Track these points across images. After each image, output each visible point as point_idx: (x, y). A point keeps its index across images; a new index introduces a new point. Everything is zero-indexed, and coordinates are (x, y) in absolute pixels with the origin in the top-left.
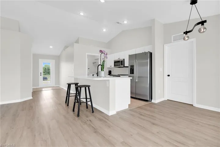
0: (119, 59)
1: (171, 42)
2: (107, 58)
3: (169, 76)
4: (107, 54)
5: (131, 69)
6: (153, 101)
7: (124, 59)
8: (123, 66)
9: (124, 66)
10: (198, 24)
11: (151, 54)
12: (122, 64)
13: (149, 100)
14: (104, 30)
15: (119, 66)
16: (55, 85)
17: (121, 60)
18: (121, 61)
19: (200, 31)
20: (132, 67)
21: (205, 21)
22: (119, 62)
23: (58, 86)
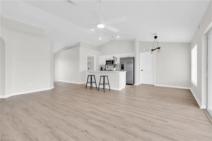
0: (110, 59)
1: (144, 52)
3: (142, 70)
6: (135, 85)
10: (157, 48)
13: (133, 84)
14: (100, 39)
15: (110, 64)
17: (112, 60)
19: (158, 51)
21: (160, 48)
22: (110, 61)
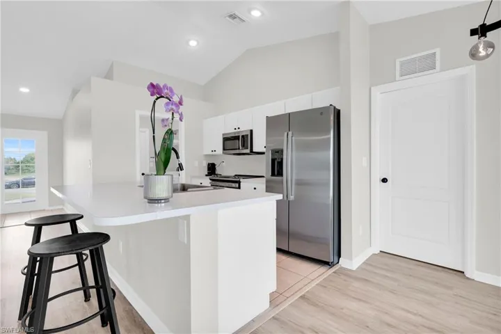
0: (237, 130)
1: (395, 81)
2: (181, 120)
3: (384, 180)
4: (180, 103)
5: (273, 161)
6: (344, 263)
7: (251, 131)
8: (248, 151)
9: (252, 152)
11: (338, 114)
12: (244, 146)
14: (193, 43)
15: (237, 152)
16: (50, 206)
17: (244, 134)
18: (243, 136)
20: (276, 156)
22: (237, 138)
23: (61, 207)
